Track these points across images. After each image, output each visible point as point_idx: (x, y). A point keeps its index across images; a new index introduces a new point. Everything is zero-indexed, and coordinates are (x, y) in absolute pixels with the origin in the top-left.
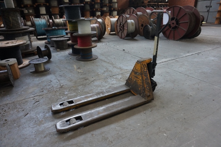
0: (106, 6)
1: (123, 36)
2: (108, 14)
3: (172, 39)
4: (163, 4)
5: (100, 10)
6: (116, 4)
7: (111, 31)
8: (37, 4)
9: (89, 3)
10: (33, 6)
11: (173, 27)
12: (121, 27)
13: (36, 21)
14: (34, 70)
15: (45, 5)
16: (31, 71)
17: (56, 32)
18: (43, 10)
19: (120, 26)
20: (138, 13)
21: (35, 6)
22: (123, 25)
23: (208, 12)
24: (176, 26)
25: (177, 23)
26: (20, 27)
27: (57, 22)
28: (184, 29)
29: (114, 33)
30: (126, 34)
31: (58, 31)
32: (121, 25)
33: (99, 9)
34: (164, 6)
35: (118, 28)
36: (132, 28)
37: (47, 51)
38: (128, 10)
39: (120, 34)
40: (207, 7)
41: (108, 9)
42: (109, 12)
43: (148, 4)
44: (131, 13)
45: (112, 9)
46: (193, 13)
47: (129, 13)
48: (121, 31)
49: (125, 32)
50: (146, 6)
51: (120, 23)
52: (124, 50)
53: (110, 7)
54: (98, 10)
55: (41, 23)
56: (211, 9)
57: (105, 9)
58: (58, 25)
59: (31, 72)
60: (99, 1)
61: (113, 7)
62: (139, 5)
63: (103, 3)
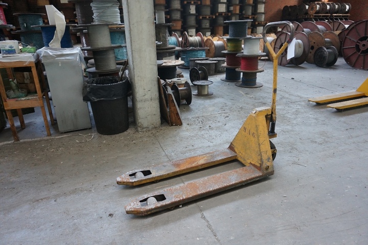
0: (247, 18)
1: (284, 61)
3: (360, 69)
4: (340, 16)
6: (263, 15)
9: (224, 14)
11: (362, 51)
20: (305, 30)
24: (367, 49)
26: (167, 46)
27: (191, 40)
31: (199, 52)
34: (346, 19)
35: (277, 50)
36: (298, 51)
37: (203, 74)
41: (250, 24)
43: (315, 16)
45: (257, 23)
51: (280, 44)
52: (293, 79)
58: (192, 44)
60: (238, 12)
61: (258, 20)
62: (299, 17)
63: (244, 14)
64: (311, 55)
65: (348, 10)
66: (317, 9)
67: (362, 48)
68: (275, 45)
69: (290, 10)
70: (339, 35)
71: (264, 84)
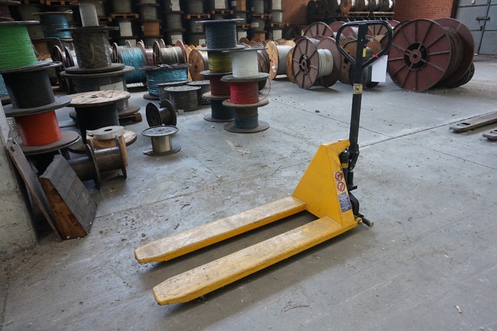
0: (258, 18)
1: (307, 82)
2: (263, 36)
3: (412, 90)
4: (382, 14)
5: (246, 27)
6: (281, 13)
7: (278, 73)
8: (114, 16)
9: (223, 12)
10: (107, 20)
11: (414, 64)
12: (304, 64)
13: (122, 51)
14: (149, 149)
15: (130, 18)
16: (145, 152)
17: (169, 74)
18: (126, 29)
19: (300, 62)
21: (110, 20)
22: (308, 61)
23: (481, 30)
24: (421, 61)
25: (425, 54)
26: (107, 66)
27: (166, 53)
28: (439, 67)
29: (285, 76)
30: (313, 79)
31: (174, 72)
32: (303, 61)
33: (244, 26)
35: (296, 66)
36: (326, 66)
37: (168, 113)
38: (312, 28)
39: (300, 78)
40: (478, 19)
41: (263, 26)
42: (266, 31)
43: (350, 15)
44: (321, 35)
45: (272, 25)
46: (458, 33)
47: (314, 34)
48: (302, 74)
49: (313, 75)
50: (345, 18)
51: (300, 56)
52: (318, 112)
53: (268, 21)
54: (241, 27)
55: (132, 56)
56: (489, 25)
57: (256, 25)
58: (168, 60)
59: (145, 154)
60: (244, 8)
61: (274, 21)
62: (330, 16)
63: (253, 12)
64: (345, 71)
65: (392, 7)
66: (353, 4)
67: (413, 61)
68: (293, 57)
69: (317, 6)
70: (381, 42)
71: (271, 125)
